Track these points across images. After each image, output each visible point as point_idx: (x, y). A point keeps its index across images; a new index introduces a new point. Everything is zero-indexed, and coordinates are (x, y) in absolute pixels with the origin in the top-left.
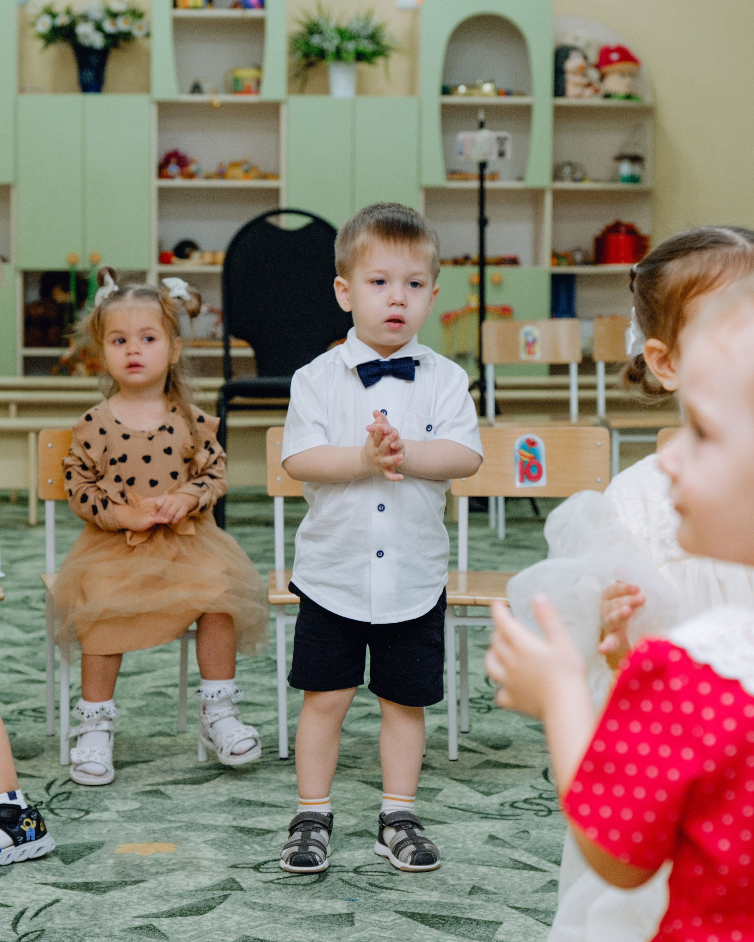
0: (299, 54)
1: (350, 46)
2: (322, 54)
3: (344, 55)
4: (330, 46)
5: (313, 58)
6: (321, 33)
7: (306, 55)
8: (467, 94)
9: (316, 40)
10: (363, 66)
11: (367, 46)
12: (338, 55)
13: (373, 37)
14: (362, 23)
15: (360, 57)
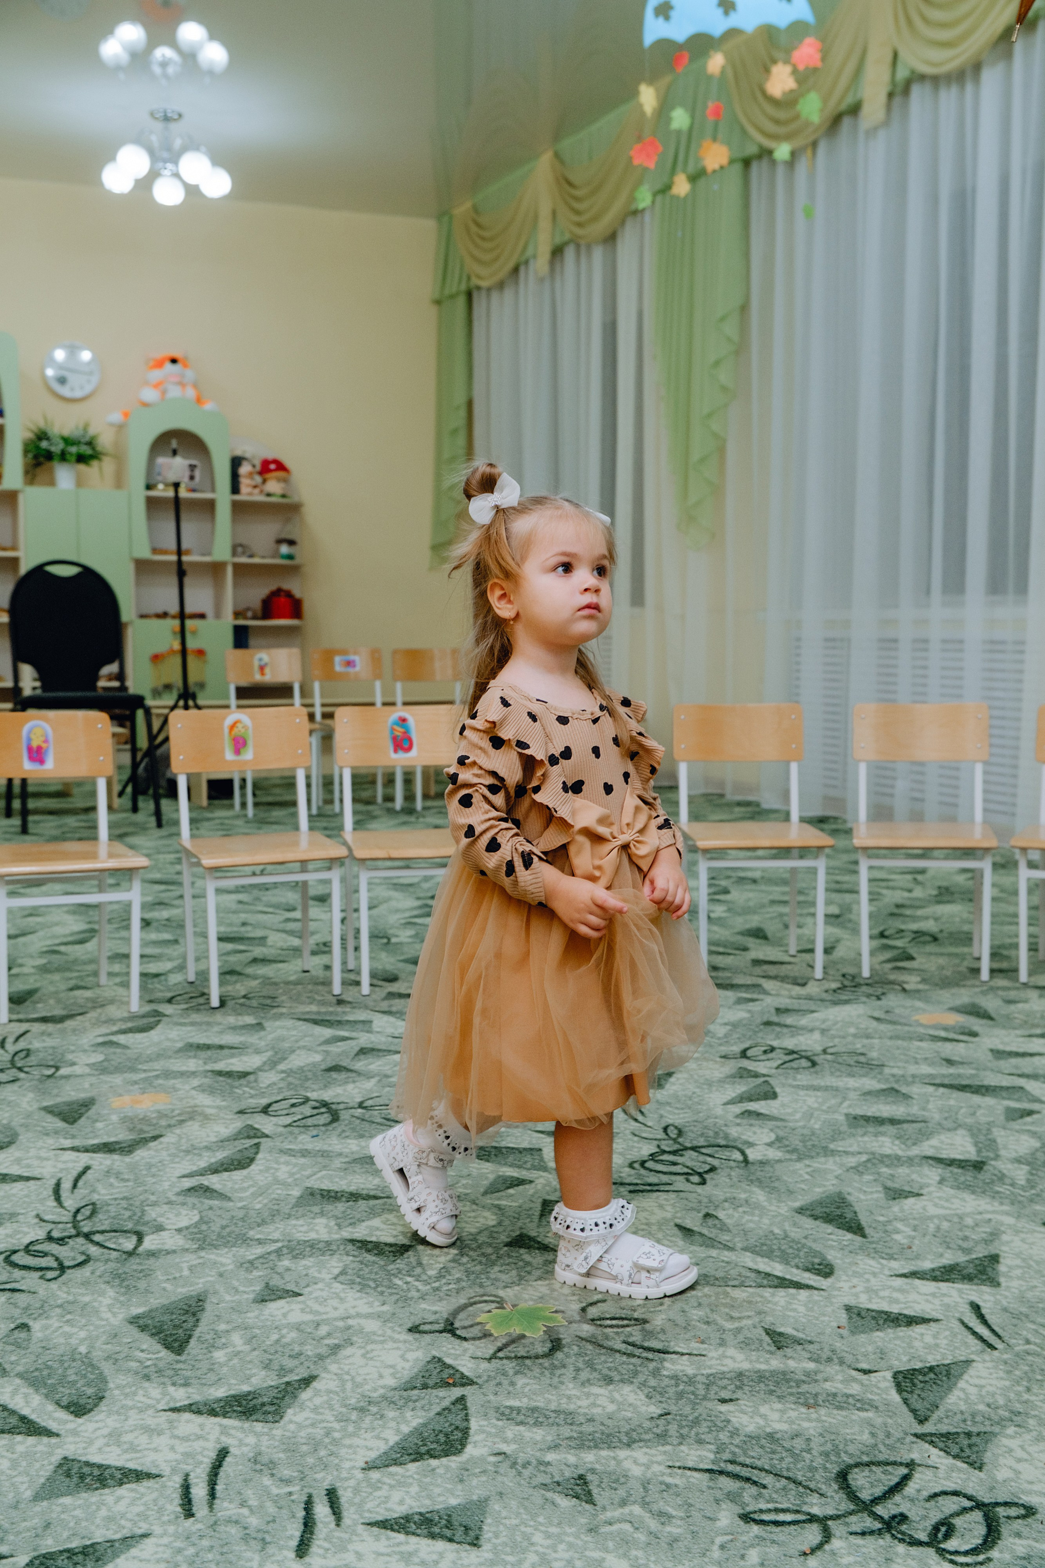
0: (30, 455)
1: (73, 450)
2: (49, 456)
3: (68, 457)
4: (56, 449)
5: (42, 459)
6: (48, 439)
7: (36, 457)
8: (164, 490)
9: (44, 444)
10: (82, 467)
11: (86, 450)
12: (63, 457)
13: (90, 444)
14: (82, 432)
15: (81, 459)
